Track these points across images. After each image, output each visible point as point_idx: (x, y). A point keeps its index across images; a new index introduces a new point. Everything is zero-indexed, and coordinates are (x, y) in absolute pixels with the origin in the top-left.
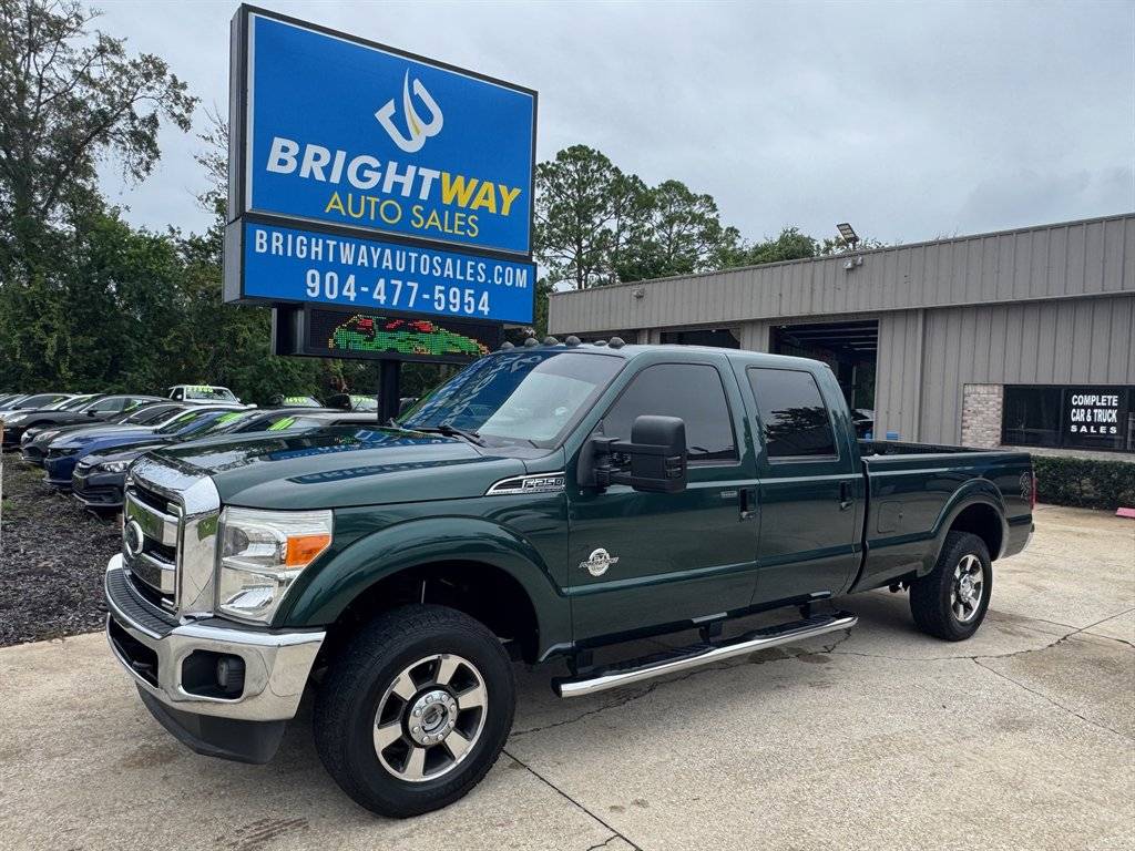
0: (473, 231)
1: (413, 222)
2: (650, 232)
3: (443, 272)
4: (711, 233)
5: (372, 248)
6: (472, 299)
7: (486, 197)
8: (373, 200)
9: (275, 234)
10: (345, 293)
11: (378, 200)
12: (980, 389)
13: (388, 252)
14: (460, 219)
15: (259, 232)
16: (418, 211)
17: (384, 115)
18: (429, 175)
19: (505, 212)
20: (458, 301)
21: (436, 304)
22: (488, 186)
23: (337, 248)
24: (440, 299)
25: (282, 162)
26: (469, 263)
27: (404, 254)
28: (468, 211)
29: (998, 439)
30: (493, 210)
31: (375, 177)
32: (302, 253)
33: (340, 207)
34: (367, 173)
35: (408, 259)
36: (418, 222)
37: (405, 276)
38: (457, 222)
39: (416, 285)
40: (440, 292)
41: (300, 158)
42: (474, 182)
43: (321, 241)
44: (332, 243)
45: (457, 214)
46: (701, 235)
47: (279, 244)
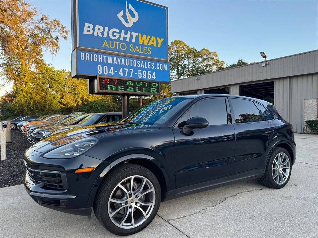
0: (149, 53)
1: (130, 50)
2: (198, 64)
3: (141, 66)
4: (216, 63)
5: (118, 58)
6: (150, 74)
7: (153, 41)
8: (117, 43)
9: (87, 54)
10: (110, 73)
11: (119, 43)
12: (310, 101)
13: (123, 59)
14: (145, 49)
15: (81, 53)
16: (132, 46)
17: (120, 15)
18: (135, 34)
19: (159, 46)
20: (146, 75)
21: (139, 76)
22: (154, 38)
23: (107, 58)
24: (140, 74)
25: (88, 31)
26: (149, 63)
27: (128, 60)
28: (147, 46)
29: (317, 116)
30: (155, 45)
31: (118, 35)
32: (95, 60)
33: (107, 45)
34: (115, 34)
35: (130, 61)
36: (132, 50)
37: (129, 67)
38: (144, 50)
39: (132, 70)
40: (140, 72)
41: (94, 29)
42: (149, 37)
43: (101, 56)
44: (105, 57)
45: (144, 47)
46: (213, 64)
47: (88, 57)
